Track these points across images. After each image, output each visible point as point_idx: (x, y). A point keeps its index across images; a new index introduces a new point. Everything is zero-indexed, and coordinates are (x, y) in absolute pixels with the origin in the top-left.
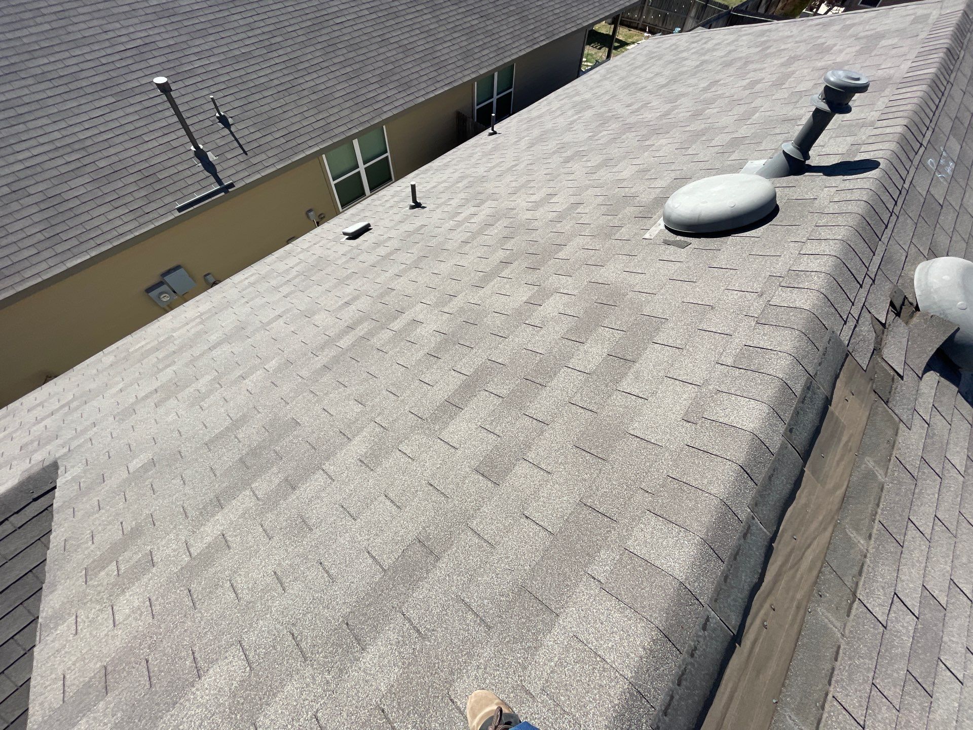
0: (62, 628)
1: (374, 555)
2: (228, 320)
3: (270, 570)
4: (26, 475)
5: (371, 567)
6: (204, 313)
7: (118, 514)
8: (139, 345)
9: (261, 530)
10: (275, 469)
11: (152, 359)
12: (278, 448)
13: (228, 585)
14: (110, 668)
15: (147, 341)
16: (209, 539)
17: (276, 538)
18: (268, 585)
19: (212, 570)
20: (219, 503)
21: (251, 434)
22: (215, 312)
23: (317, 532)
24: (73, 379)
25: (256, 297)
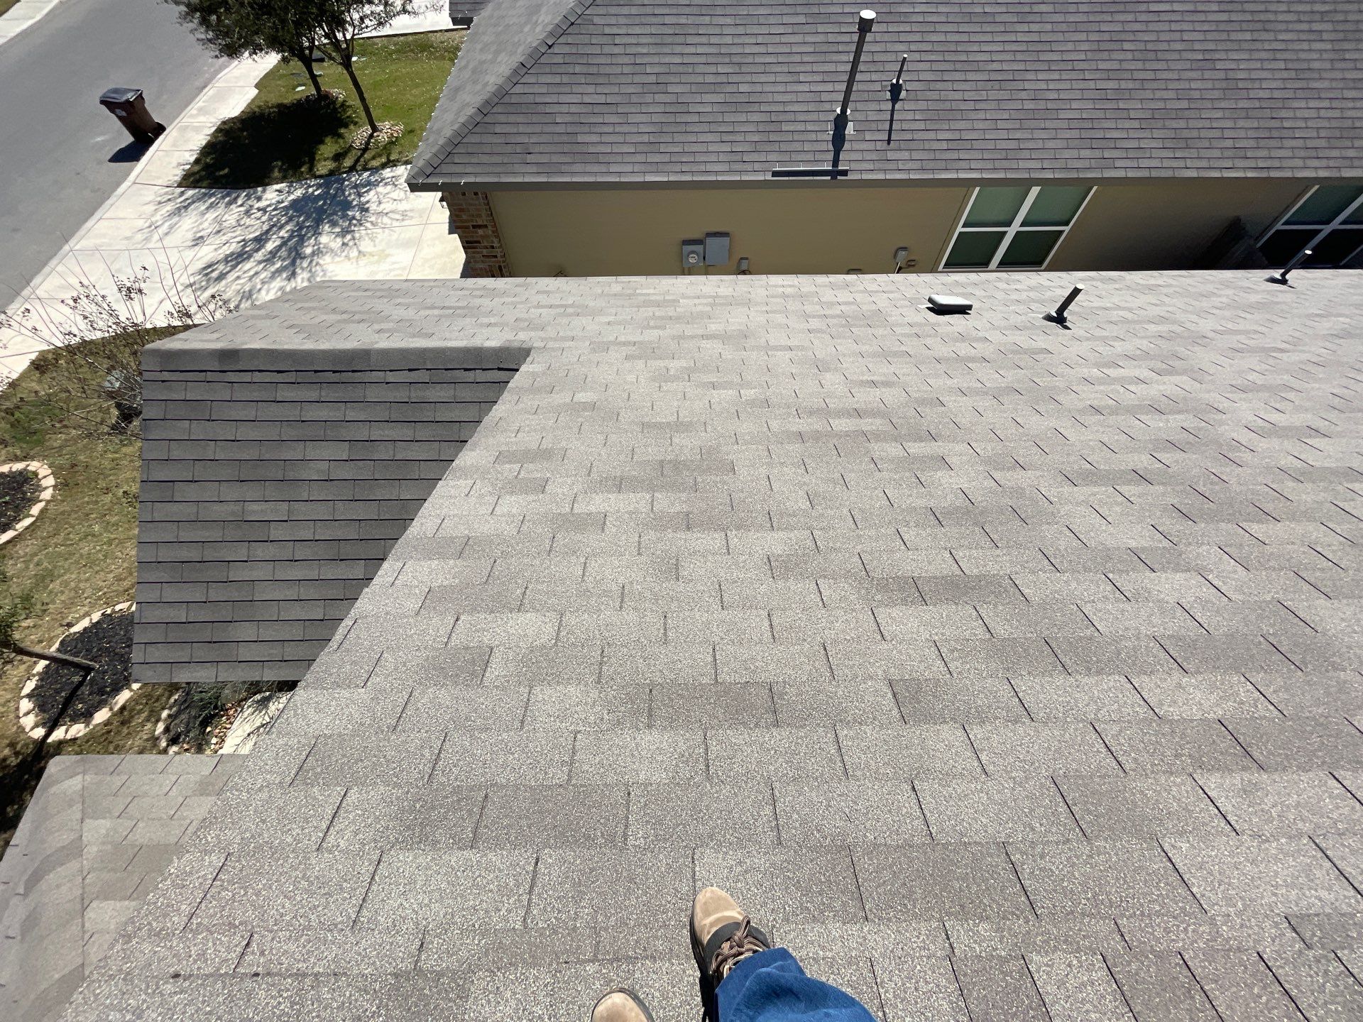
0: (462, 482)
1: (717, 657)
2: (736, 319)
3: (621, 580)
4: (507, 345)
5: (706, 665)
6: (721, 297)
7: (544, 428)
8: (648, 291)
9: (637, 539)
10: (684, 496)
11: (649, 311)
12: (699, 479)
13: (582, 560)
14: (471, 542)
15: (656, 291)
16: (593, 509)
17: (643, 558)
18: (611, 591)
19: (579, 537)
20: (620, 484)
21: (686, 445)
22: (731, 302)
23: (681, 586)
24: (581, 287)
25: (780, 312)
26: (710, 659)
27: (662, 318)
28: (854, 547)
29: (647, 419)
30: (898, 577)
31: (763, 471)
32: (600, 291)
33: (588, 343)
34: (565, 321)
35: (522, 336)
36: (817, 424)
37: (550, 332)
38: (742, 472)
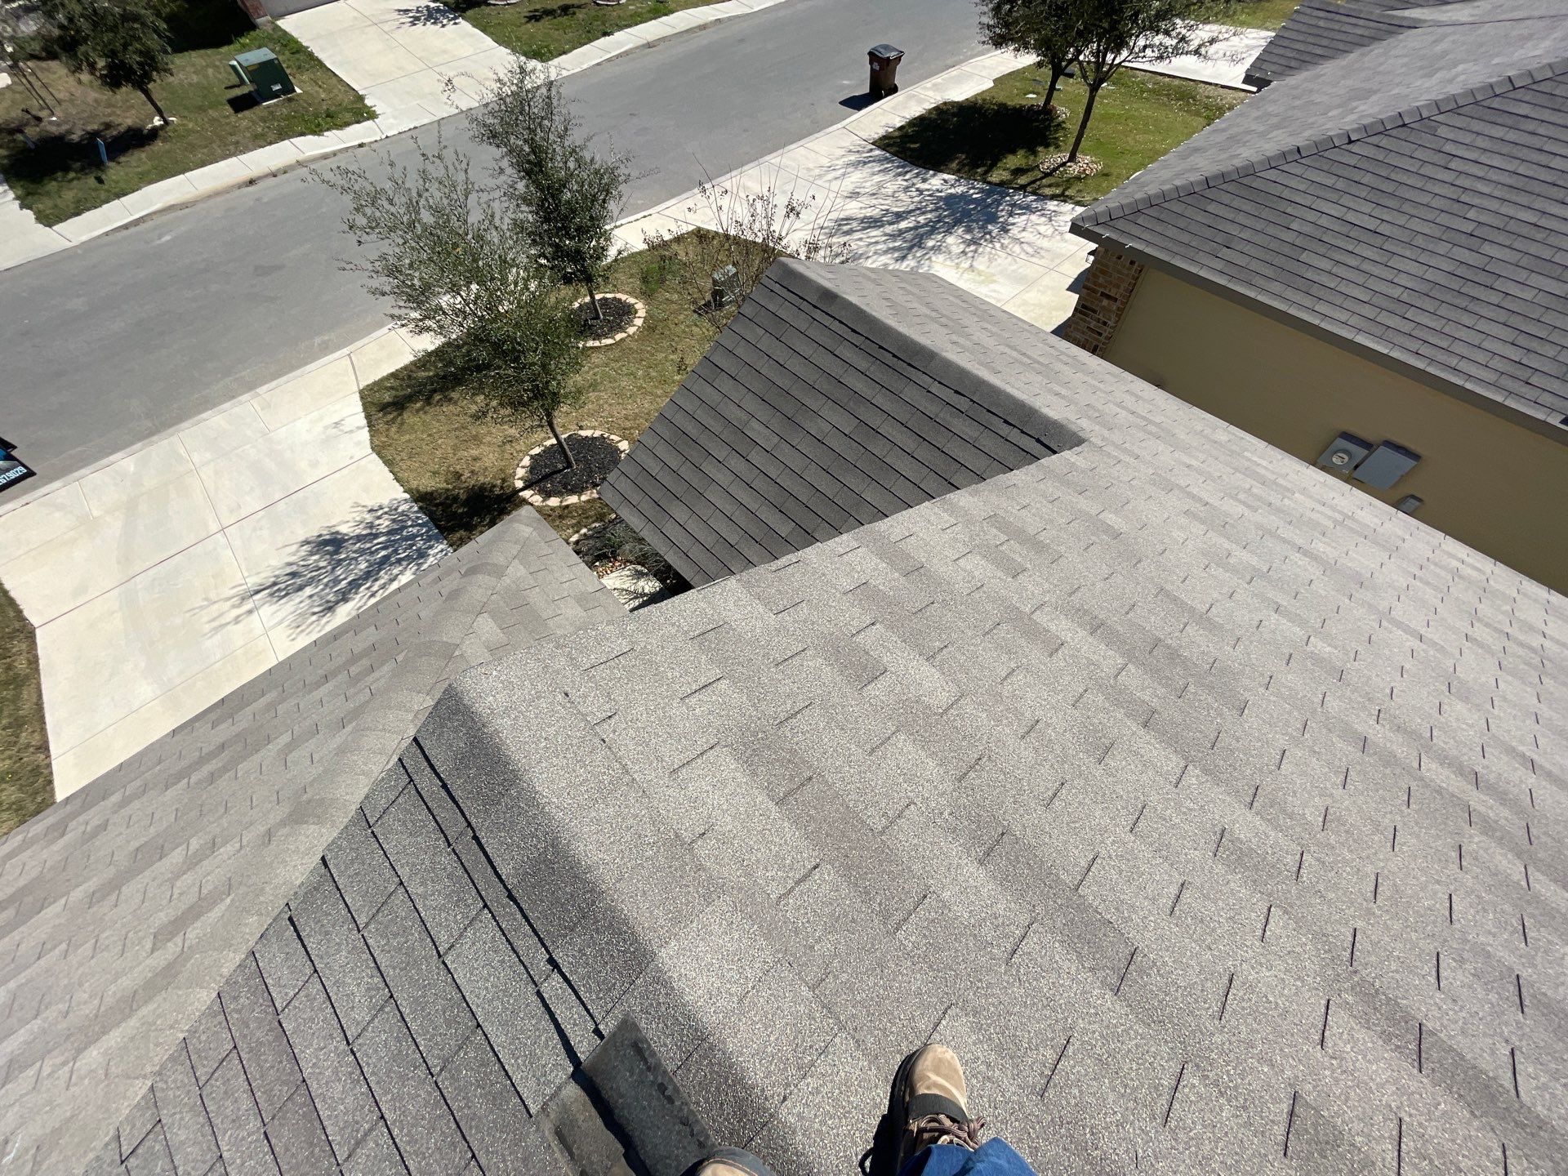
17: (1077, 713)
18: (1023, 714)
19: (1023, 642)
20: (1096, 627)
21: (1198, 644)
23: (1099, 771)
26: (1084, 863)
27: (1259, 499)
28: (1354, 917)
29: (1168, 587)
30: (1397, 1004)
31: (1282, 742)
32: (1199, 428)
33: (1151, 471)
34: (1141, 435)
35: (1085, 423)
36: (1401, 749)
37: (1117, 437)
38: (1251, 720)
